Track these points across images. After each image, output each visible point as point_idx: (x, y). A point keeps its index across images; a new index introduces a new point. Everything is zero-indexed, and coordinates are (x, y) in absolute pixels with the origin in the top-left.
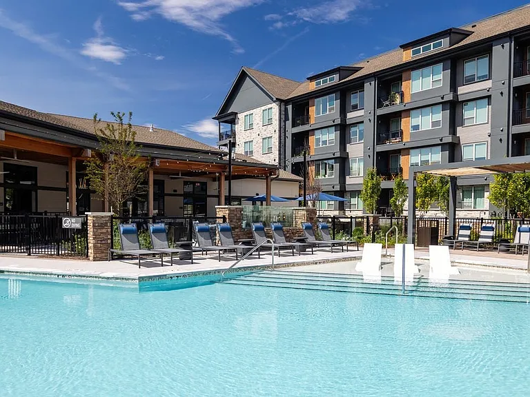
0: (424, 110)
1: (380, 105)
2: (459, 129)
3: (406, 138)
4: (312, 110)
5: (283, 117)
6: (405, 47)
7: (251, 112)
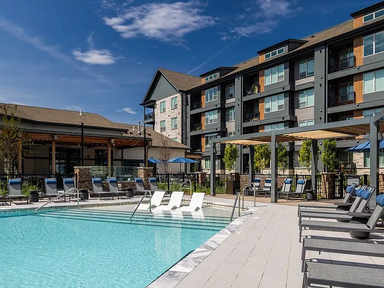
0: (273, 97)
1: (245, 94)
2: (296, 110)
3: (262, 117)
4: (203, 98)
5: (184, 103)
6: (261, 53)
7: (165, 99)
